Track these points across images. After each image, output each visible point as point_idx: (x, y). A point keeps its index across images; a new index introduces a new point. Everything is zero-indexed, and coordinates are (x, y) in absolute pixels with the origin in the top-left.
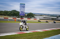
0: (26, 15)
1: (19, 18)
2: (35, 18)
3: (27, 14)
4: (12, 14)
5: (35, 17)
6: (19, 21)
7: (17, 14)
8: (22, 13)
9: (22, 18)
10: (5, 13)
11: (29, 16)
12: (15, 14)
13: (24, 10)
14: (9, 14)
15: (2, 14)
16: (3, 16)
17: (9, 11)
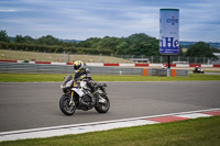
0: (185, 50)
1: (159, 62)
2: (217, 63)
3: (186, 47)
4: (132, 47)
5: (216, 58)
6: (158, 73)
7: (150, 47)
8: (169, 45)
9: (169, 61)
11: (193, 56)
12: (142, 47)
13: (177, 33)
14: (123, 48)
15: (97, 49)
16: (100, 57)
17: (122, 39)
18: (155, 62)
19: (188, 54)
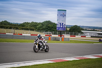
0: (68, 29)
1: (56, 34)
2: (83, 35)
3: (69, 27)
4: (44, 27)
5: (82, 33)
6: (55, 39)
7: (52, 27)
8: (61, 26)
9: (61, 34)
10: (32, 26)
11: (72, 32)
12: (49, 27)
13: (65, 21)
14: (40, 27)
15: (28, 28)
16: (29, 31)
17: (40, 23)
18: (54, 34)
19: (70, 31)
